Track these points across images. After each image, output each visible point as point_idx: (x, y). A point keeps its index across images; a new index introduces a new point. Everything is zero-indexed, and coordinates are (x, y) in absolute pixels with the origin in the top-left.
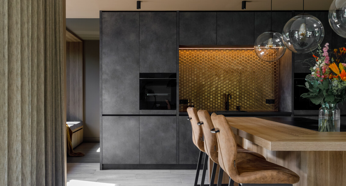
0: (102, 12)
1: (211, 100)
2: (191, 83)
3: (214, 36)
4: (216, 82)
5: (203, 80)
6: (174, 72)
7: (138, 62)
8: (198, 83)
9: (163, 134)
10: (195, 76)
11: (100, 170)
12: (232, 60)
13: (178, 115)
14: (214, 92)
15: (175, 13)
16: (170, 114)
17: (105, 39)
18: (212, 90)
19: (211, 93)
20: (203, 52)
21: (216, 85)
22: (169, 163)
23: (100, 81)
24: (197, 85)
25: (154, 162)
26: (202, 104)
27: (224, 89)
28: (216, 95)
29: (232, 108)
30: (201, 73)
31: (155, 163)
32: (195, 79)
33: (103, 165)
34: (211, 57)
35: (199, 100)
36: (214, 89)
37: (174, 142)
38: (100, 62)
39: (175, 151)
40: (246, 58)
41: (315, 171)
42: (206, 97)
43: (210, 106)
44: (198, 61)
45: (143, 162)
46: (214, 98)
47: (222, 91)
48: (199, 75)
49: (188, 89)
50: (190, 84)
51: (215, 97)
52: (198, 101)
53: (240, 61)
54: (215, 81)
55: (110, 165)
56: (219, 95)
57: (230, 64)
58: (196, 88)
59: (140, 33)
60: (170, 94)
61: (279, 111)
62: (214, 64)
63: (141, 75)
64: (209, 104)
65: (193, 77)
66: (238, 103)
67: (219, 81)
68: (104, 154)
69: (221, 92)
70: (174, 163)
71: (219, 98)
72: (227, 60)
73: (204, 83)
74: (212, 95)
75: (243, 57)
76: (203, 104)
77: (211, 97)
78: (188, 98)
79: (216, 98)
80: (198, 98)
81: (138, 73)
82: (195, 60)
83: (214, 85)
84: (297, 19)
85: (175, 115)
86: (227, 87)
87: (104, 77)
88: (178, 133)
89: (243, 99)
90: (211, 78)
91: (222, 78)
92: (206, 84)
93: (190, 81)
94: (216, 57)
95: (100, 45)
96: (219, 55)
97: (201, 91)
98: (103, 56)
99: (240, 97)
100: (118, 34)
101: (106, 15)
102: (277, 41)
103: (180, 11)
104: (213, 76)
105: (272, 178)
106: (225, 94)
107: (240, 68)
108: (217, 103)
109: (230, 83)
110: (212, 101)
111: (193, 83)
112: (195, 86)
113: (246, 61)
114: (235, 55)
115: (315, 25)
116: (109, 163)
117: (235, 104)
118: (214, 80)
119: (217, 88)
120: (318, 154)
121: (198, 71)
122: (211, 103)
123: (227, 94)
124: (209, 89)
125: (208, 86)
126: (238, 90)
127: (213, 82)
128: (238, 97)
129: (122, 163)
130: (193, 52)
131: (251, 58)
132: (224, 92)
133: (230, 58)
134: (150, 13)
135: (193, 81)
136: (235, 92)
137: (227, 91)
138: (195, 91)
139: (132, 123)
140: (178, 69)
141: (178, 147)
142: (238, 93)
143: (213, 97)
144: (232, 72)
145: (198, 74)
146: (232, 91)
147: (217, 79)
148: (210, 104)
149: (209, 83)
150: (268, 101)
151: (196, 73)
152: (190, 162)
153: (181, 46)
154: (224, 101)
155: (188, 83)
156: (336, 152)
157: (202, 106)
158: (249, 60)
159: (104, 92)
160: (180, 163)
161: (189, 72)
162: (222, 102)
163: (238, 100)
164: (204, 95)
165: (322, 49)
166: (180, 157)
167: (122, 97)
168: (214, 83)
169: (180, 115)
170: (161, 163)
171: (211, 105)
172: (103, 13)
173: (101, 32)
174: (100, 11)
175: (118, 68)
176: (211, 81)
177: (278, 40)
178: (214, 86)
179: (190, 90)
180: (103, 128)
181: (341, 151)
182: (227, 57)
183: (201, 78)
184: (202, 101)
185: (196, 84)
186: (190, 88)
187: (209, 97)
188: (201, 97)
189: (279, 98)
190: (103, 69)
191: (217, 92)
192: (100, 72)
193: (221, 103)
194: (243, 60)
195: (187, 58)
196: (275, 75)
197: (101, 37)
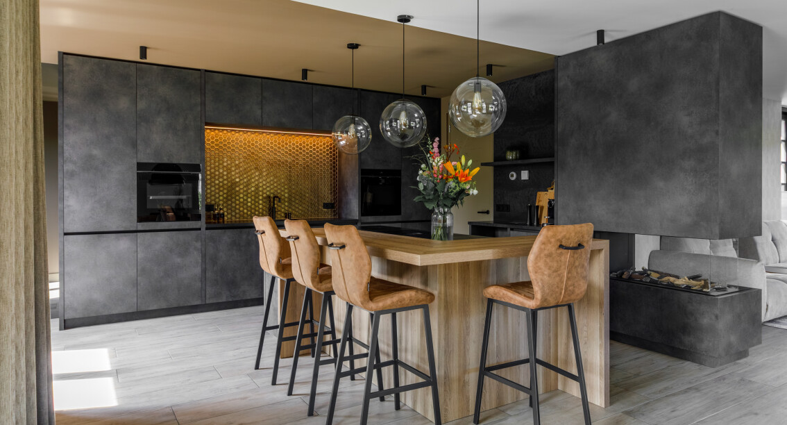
0: (62, 55)
1: (249, 204)
2: (218, 180)
3: (259, 112)
4: (257, 178)
5: (237, 176)
6: (197, 162)
7: (134, 145)
8: (229, 180)
9: (179, 260)
10: (225, 169)
11: (60, 330)
12: (279, 148)
13: (203, 229)
14: (253, 193)
15: (199, 72)
16: (191, 227)
17: (70, 101)
18: (249, 191)
19: (249, 195)
20: (237, 134)
21: (256, 183)
22: (189, 304)
23: (60, 175)
24: (227, 184)
25: (163, 305)
26: (235, 211)
27: (268, 189)
28: (256, 198)
29: (279, 216)
30: (233, 164)
31: (165, 307)
32: (225, 173)
33: (65, 320)
34: (249, 142)
35: (231, 205)
36: (253, 189)
37: (198, 270)
38: (60, 142)
39: (199, 284)
40: (297, 146)
41: (445, 286)
42: (242, 200)
43: (247, 214)
44: (229, 148)
45: (143, 308)
46: (253, 202)
47: (265, 191)
48: (232, 167)
49: (213, 189)
50: (217, 182)
51: (254, 200)
52: (229, 207)
53: (290, 150)
54: (255, 177)
55: (79, 318)
56: (261, 198)
57: (275, 154)
58: (225, 187)
59: (138, 97)
60: (190, 196)
61: (340, 217)
62: (253, 153)
63: (140, 166)
64: (245, 211)
65: (221, 171)
66: (286, 208)
67: (261, 178)
68: (67, 302)
69: (263, 193)
70: (198, 302)
71: (261, 202)
72: (272, 147)
73: (237, 180)
74: (251, 198)
75: (294, 144)
76: (237, 211)
77: (249, 200)
78: (213, 202)
79: (256, 202)
80: (230, 202)
81: (135, 162)
82: (225, 145)
83: (253, 183)
84: (398, 105)
85: (200, 229)
86: (272, 187)
87: (68, 167)
88: (204, 256)
89: (293, 204)
90: (249, 174)
91: (264, 174)
92: (242, 182)
93: (217, 177)
94: (256, 142)
95: (60, 111)
96: (260, 140)
97: (233, 191)
98: (66, 131)
99: (290, 200)
100: (95, 95)
101: (70, 61)
102: (359, 128)
103: (206, 71)
104: (251, 170)
105: (411, 300)
106: (269, 197)
107: (289, 160)
108: (257, 208)
109: (275, 180)
110: (250, 207)
111: (221, 180)
112: (224, 184)
113: (297, 151)
114: (283, 142)
115: (416, 115)
116: (77, 317)
117: (283, 210)
118: (253, 176)
119: (257, 187)
120: (447, 267)
121: (229, 162)
122: (249, 209)
123: (272, 195)
124: (245, 189)
125: (245, 184)
126: (286, 191)
127: (251, 179)
128: (286, 200)
129: (104, 314)
130: (221, 133)
131: (304, 147)
132: (268, 193)
133: (275, 145)
134: (155, 67)
135: (222, 177)
136: (283, 193)
137: (272, 191)
138: (225, 191)
139: (123, 244)
140: (203, 159)
141: (204, 278)
142: (286, 195)
143: (252, 200)
144: (279, 165)
145: (229, 166)
146: (279, 191)
147: (257, 174)
148: (248, 211)
149: (245, 180)
150: (326, 206)
151: (225, 164)
152: (224, 299)
153: (207, 124)
154: (268, 206)
155: (213, 180)
156: (464, 263)
157: (236, 214)
158: (301, 149)
159: (66, 193)
160: (207, 302)
161: (215, 162)
162: (264, 208)
163: (286, 204)
164: (237, 198)
165: (432, 144)
166: (207, 292)
167: (104, 202)
168: (253, 180)
169: (207, 229)
170: (175, 306)
171: (249, 213)
172: (65, 56)
173: (62, 89)
174: (59, 52)
175: (96, 152)
176: (249, 178)
177: (361, 127)
178: (253, 185)
179: (217, 191)
180: (66, 257)
181: (467, 262)
182: (272, 143)
183: (233, 173)
184: (235, 207)
185: (226, 182)
186: (217, 187)
187: (247, 200)
188: (233, 200)
189: (340, 201)
190: (66, 154)
191: (257, 193)
192: (60, 160)
193: (263, 210)
194: (294, 148)
195: (213, 142)
196: (334, 171)
197: (61, 97)
